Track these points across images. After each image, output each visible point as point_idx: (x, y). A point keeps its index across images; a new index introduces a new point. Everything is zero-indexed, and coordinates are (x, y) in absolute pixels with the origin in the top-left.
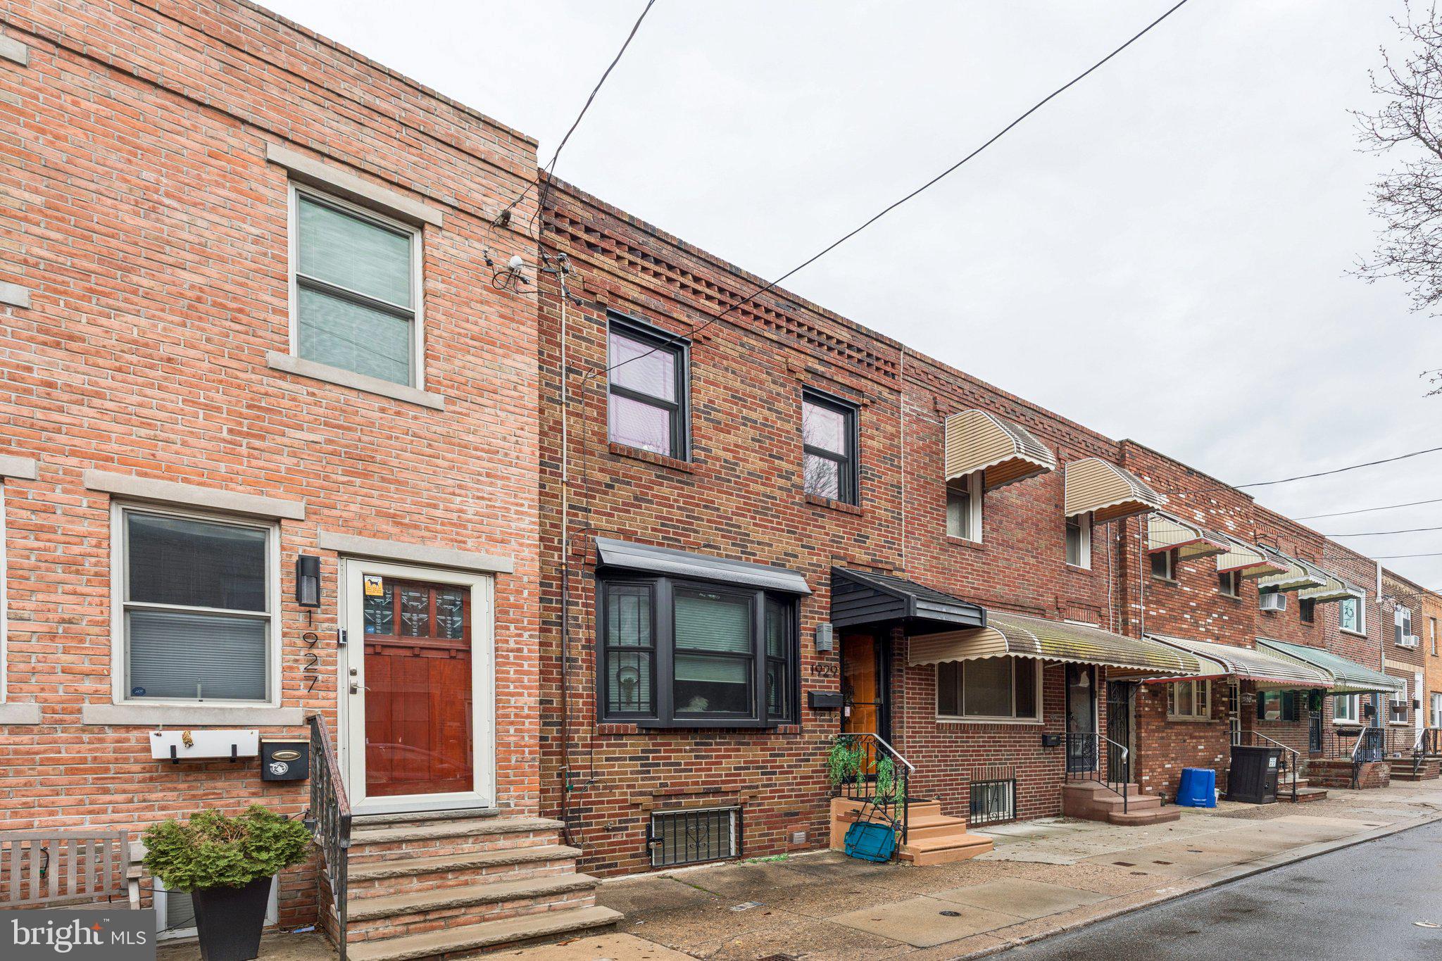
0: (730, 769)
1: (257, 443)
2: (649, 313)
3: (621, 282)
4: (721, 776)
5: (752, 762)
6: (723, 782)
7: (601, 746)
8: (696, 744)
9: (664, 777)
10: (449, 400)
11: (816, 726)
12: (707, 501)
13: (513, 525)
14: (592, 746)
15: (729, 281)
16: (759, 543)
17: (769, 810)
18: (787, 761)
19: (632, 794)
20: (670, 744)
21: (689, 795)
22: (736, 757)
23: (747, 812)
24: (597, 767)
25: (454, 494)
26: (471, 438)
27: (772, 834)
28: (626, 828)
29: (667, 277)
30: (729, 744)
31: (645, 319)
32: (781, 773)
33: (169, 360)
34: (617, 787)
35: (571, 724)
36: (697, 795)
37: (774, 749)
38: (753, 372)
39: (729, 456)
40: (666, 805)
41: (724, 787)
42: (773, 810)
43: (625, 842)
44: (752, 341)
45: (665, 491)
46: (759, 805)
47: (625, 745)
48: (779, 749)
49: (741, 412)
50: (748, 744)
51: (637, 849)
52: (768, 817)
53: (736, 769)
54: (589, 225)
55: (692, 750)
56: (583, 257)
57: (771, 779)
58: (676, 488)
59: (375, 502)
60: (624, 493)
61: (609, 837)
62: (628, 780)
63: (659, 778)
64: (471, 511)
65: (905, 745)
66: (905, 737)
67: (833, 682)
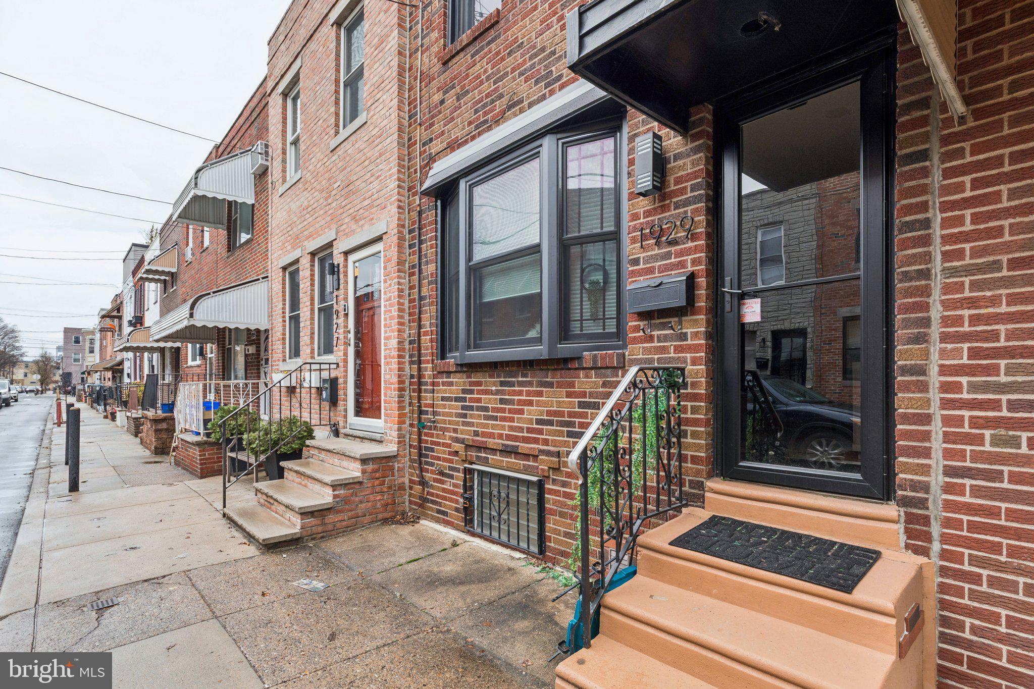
0: (532, 422)
4: (522, 430)
5: (555, 414)
6: (525, 440)
7: (439, 385)
8: (502, 384)
9: (477, 423)
14: (434, 385)
19: (454, 440)
20: (480, 384)
21: (494, 451)
22: (538, 404)
23: (552, 492)
24: (437, 406)
25: (370, 183)
26: (374, 132)
28: (452, 477)
30: (530, 384)
34: (447, 430)
35: (423, 362)
36: (501, 452)
37: (584, 394)
40: (478, 459)
41: (524, 447)
43: (452, 493)
47: (452, 384)
48: (590, 396)
50: (550, 385)
51: (458, 503)
53: (537, 422)
55: (497, 392)
59: (351, 211)
60: (451, 100)
61: (443, 483)
62: (453, 423)
63: (473, 425)
64: (375, 192)
65: (935, 396)
66: (934, 370)
67: (688, 252)
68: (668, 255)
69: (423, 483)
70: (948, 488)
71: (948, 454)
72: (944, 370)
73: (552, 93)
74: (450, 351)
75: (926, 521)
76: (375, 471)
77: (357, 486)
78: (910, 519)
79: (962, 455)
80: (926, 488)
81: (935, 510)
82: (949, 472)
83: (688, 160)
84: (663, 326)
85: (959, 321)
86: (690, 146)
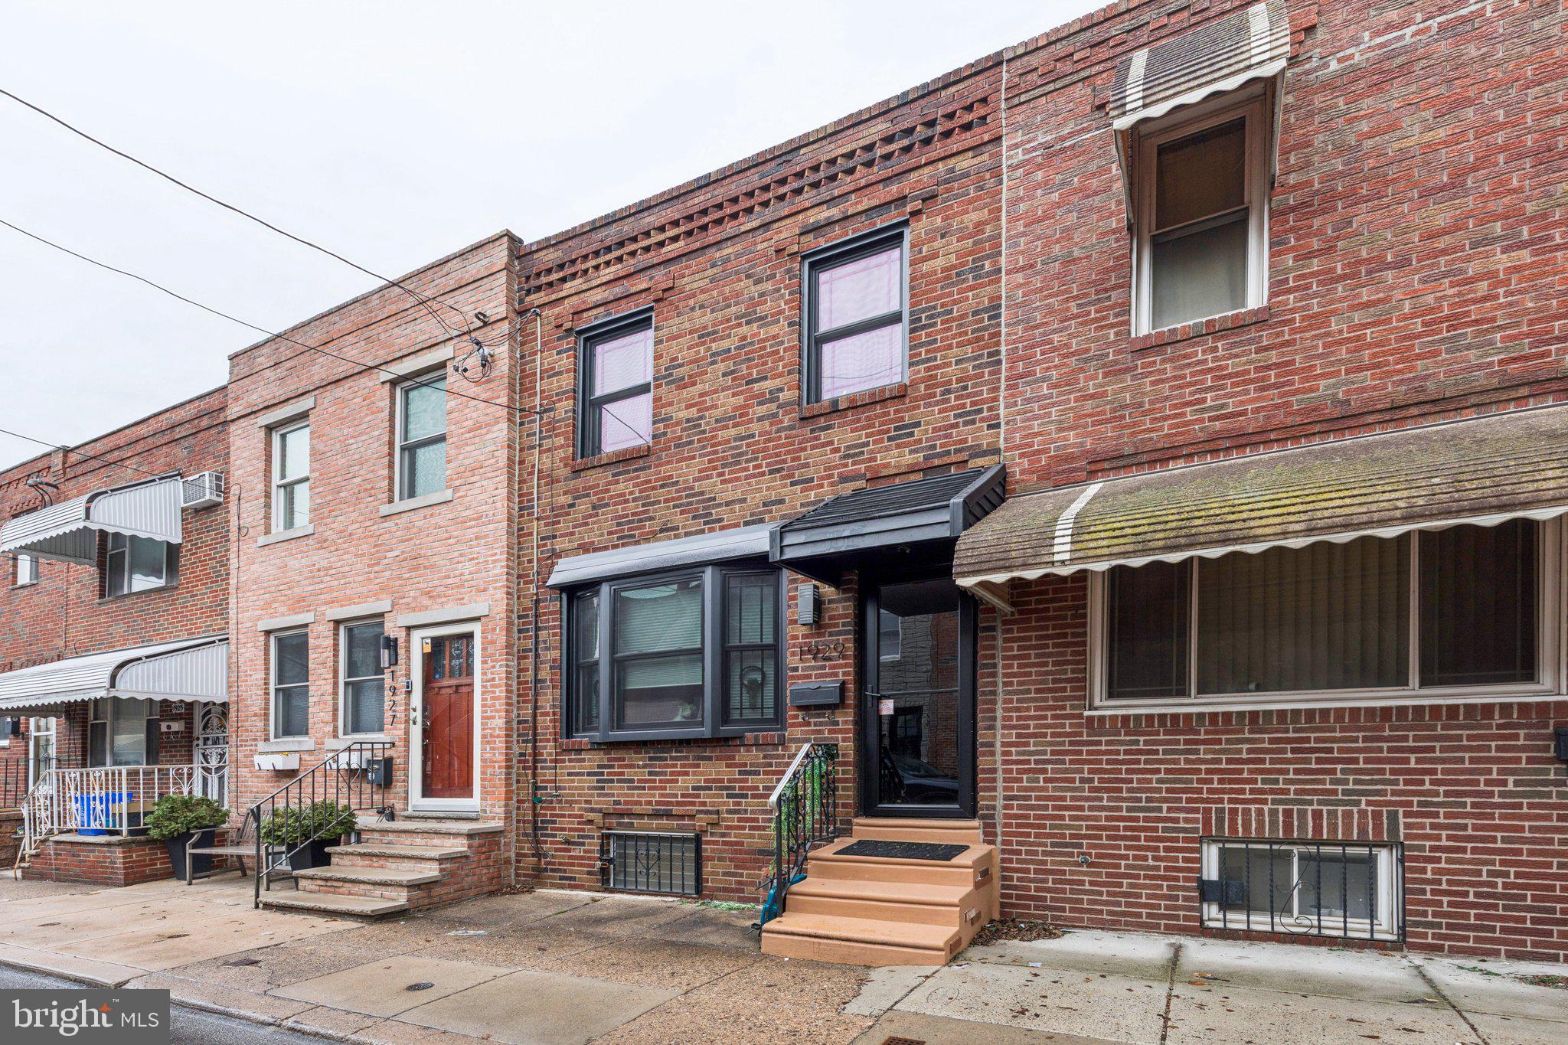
0: (687, 788)
1: (376, 568)
2: (610, 306)
3: (587, 294)
4: (676, 796)
5: (714, 781)
6: (679, 804)
7: (564, 761)
8: (651, 759)
9: (619, 793)
10: (456, 489)
11: (807, 732)
12: (664, 479)
13: (490, 573)
14: (556, 761)
15: (696, 201)
16: (728, 504)
17: (737, 843)
18: (763, 781)
19: (586, 810)
20: (623, 760)
21: (641, 816)
22: (694, 774)
23: (708, 843)
24: (561, 781)
25: (458, 563)
26: (468, 513)
27: (741, 875)
28: (583, 844)
29: (627, 254)
30: (686, 758)
31: (606, 316)
32: (754, 796)
33: (350, 534)
34: (576, 802)
35: (541, 741)
36: (650, 816)
37: (745, 765)
38: (727, 289)
39: (693, 412)
40: (620, 824)
41: (676, 810)
42: (742, 844)
43: (583, 858)
44: (728, 250)
45: (621, 487)
46: (723, 835)
47: (583, 760)
48: (752, 765)
49: (710, 348)
50: (710, 758)
51: (593, 866)
52: (736, 852)
53: (694, 788)
54: (560, 262)
55: (645, 766)
56: (554, 297)
57: (739, 804)
58: (631, 479)
59: (421, 585)
60: (583, 506)
61: (569, 850)
62: (585, 795)
63: (613, 795)
64: (467, 572)
65: (999, 758)
66: (998, 745)
67: (840, 666)
68: (823, 667)
69: (539, 855)
70: (1006, 807)
71: (1006, 789)
72: (1004, 744)
73: (711, 530)
74: (577, 731)
75: (994, 826)
76: (481, 846)
77: (463, 860)
78: (986, 825)
79: (1012, 789)
80: (994, 808)
81: (999, 820)
82: (1006, 798)
83: (840, 605)
84: (819, 716)
85: (1010, 718)
86: (841, 596)
